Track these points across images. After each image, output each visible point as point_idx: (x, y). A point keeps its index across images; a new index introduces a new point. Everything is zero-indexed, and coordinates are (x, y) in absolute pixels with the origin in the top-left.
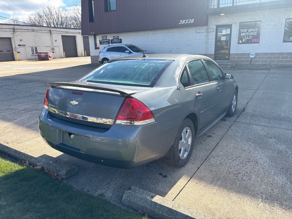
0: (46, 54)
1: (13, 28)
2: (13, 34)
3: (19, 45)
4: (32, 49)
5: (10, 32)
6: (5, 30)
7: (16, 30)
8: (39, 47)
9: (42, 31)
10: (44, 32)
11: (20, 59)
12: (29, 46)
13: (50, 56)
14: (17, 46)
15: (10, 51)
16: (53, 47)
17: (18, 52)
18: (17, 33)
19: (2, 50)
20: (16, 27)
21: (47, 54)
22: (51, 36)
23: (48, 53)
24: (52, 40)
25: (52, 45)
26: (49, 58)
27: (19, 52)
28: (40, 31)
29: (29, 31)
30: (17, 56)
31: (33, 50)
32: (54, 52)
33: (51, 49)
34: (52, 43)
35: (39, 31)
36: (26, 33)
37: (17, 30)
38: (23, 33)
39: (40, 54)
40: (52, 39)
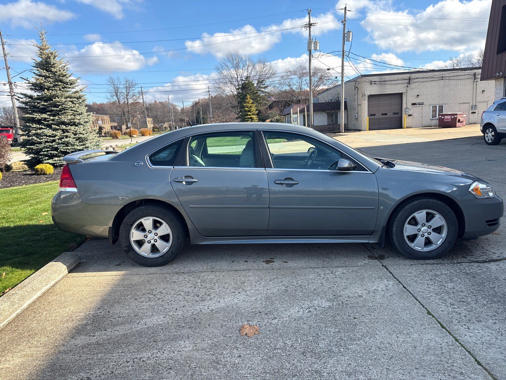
0: (453, 117)
1: (408, 78)
2: (407, 86)
3: (413, 104)
4: (434, 109)
5: (402, 85)
6: (396, 82)
7: (412, 81)
8: (447, 105)
9: (459, 78)
10: (462, 77)
11: (410, 126)
12: (430, 104)
13: (459, 120)
14: (409, 105)
15: (397, 113)
16: (474, 104)
17: (409, 115)
18: (412, 86)
19: (374, 113)
20: (414, 76)
21: (455, 116)
22: (475, 84)
23: (457, 114)
24: (475, 91)
25: (474, 100)
26: (458, 124)
27: (412, 114)
28: (456, 78)
29: (435, 79)
30: (406, 121)
31: (434, 111)
32: (475, 113)
33: (470, 106)
34: (475, 95)
35: (453, 78)
36: (428, 84)
37: (415, 80)
38: (424, 84)
39: (443, 117)
40: (475, 89)
